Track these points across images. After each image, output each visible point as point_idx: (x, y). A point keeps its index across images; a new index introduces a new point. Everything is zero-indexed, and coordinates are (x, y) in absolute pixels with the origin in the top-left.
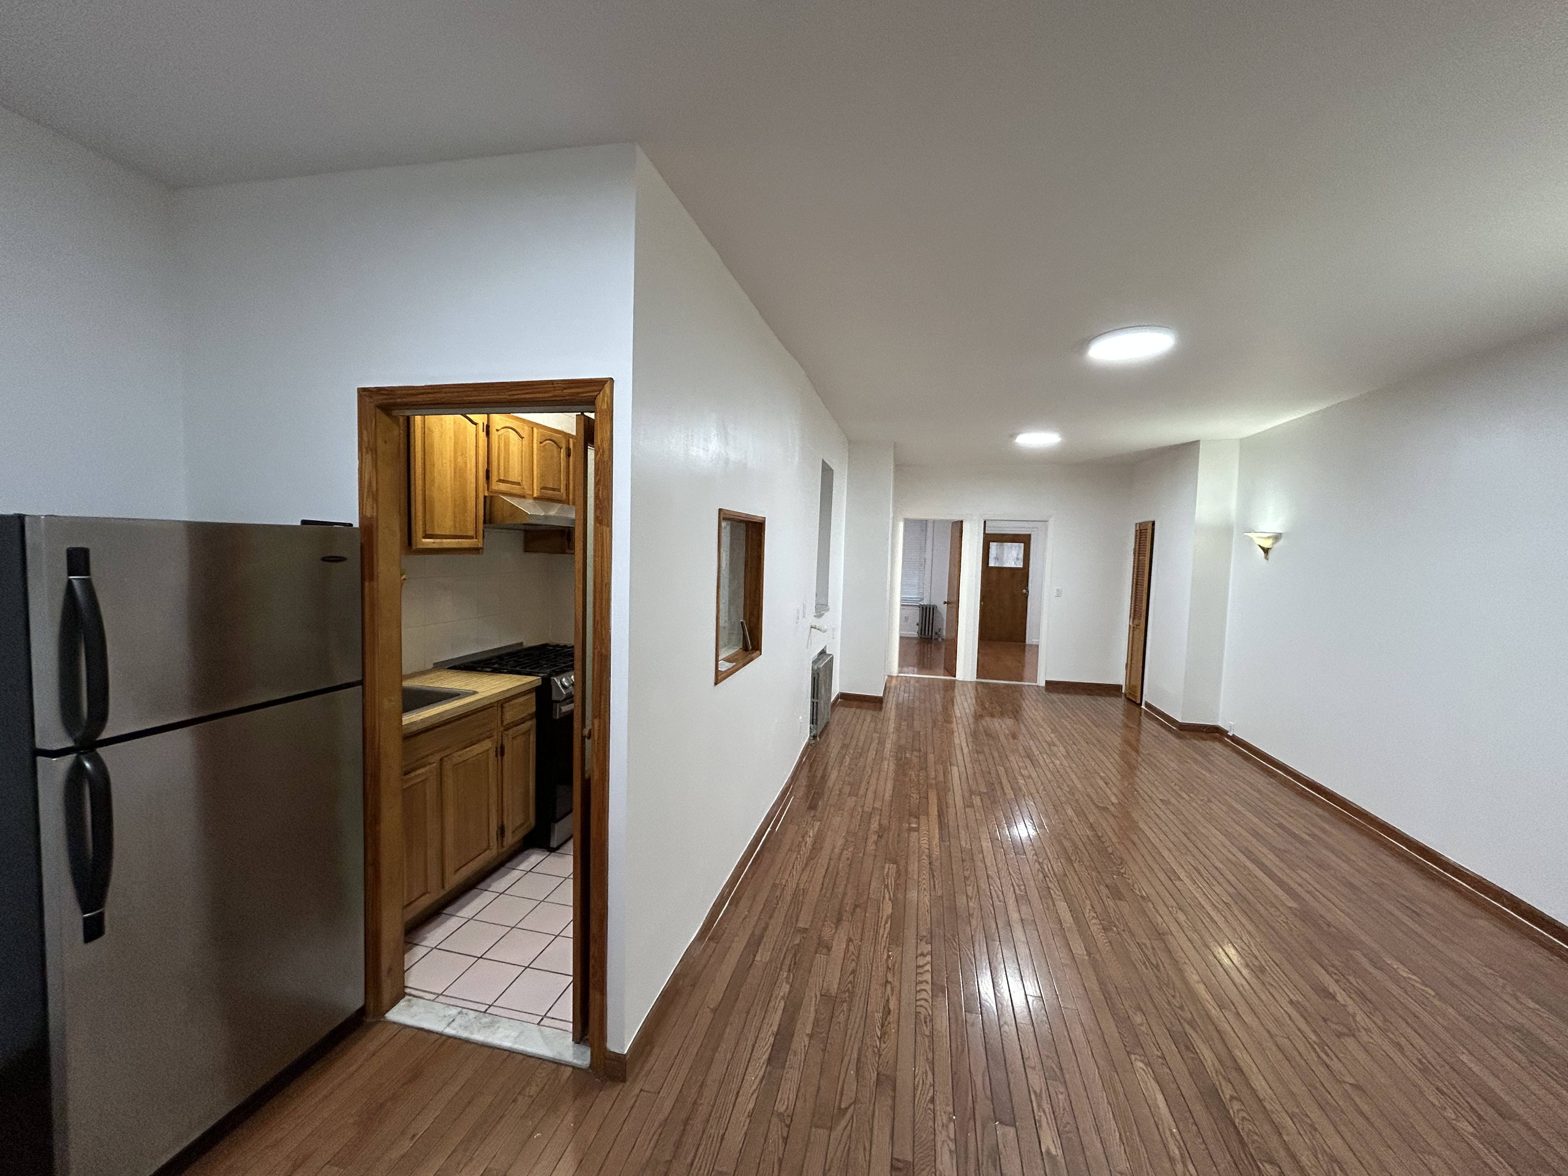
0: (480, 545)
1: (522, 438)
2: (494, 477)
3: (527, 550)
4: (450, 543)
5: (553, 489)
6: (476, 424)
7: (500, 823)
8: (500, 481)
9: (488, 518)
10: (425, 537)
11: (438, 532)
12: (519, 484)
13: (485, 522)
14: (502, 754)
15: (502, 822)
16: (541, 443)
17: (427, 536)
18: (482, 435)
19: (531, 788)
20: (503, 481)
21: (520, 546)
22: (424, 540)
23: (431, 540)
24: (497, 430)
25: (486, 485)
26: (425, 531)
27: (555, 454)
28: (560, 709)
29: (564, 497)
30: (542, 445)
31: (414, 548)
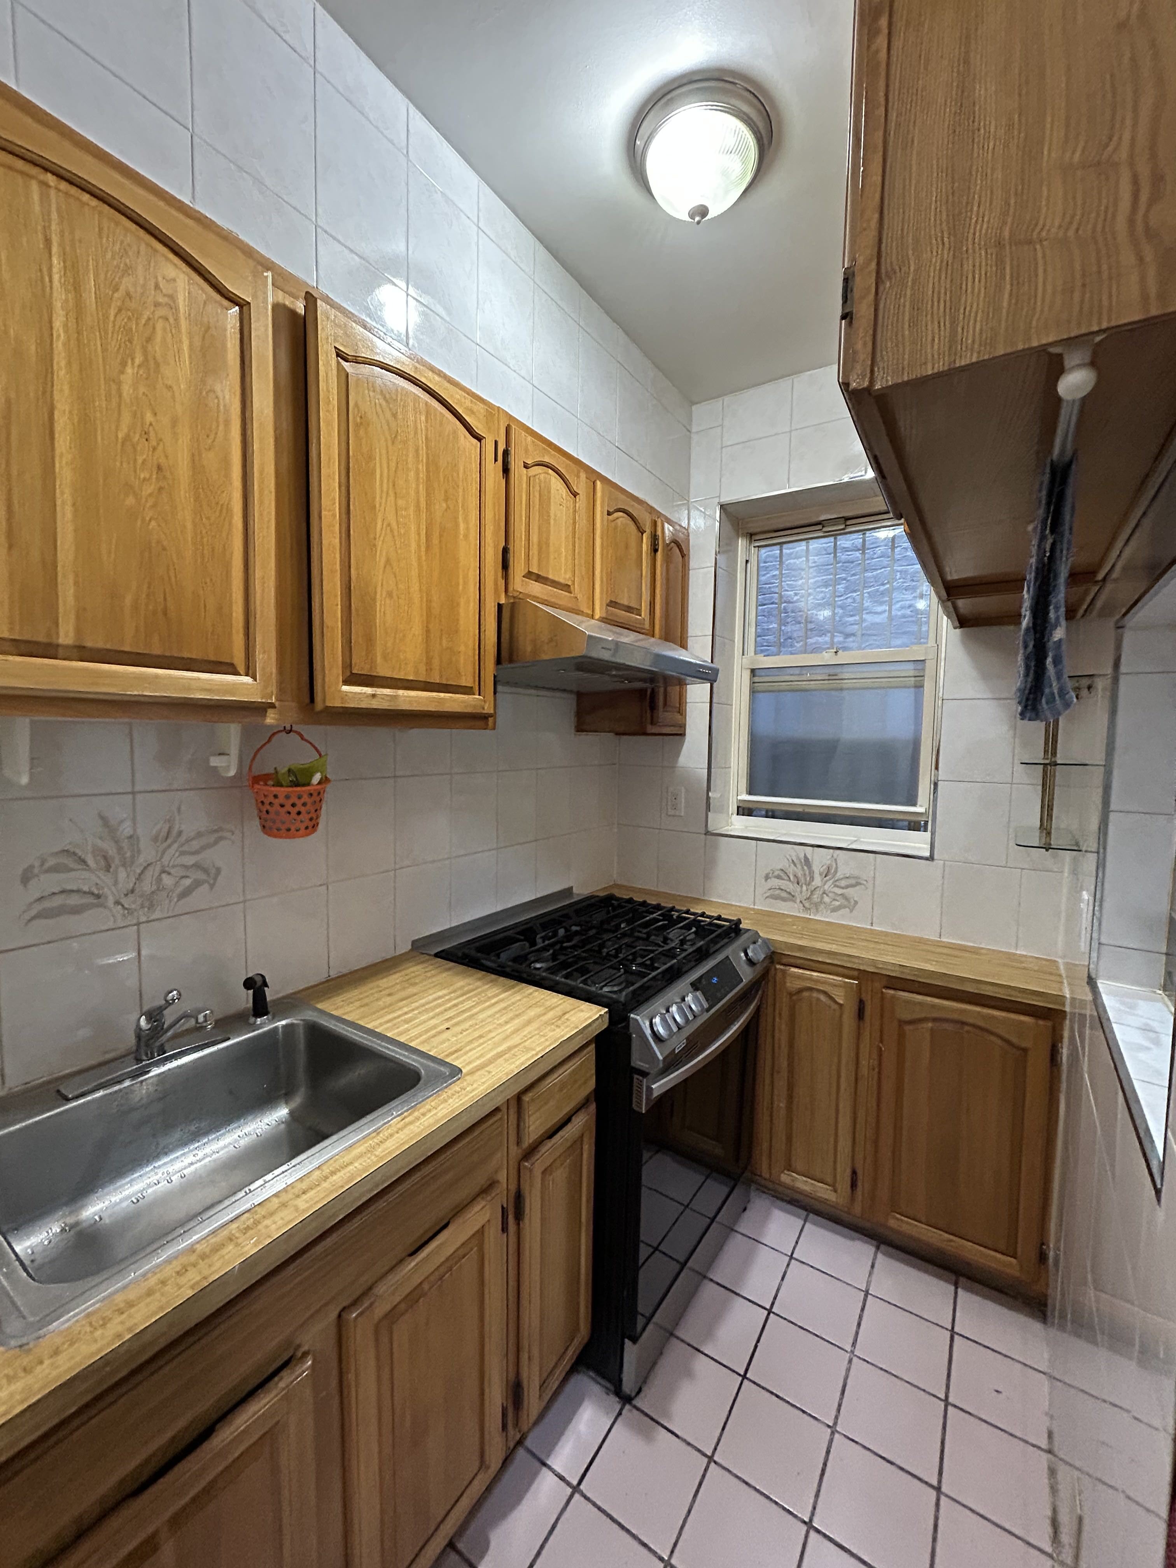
0: (488, 709)
1: (575, 495)
2: (518, 568)
3: (580, 728)
4: (418, 700)
5: (629, 609)
6: (479, 438)
7: (512, 1376)
8: (529, 575)
9: (505, 653)
10: (346, 682)
11: (383, 670)
12: (566, 588)
13: (499, 661)
14: (519, 1215)
15: (518, 1374)
16: (609, 514)
17: (353, 679)
18: (493, 470)
19: (583, 1277)
20: (539, 578)
21: (570, 721)
22: (345, 688)
23: (369, 690)
24: (526, 466)
25: (502, 583)
26: (348, 665)
27: (633, 544)
28: (650, 1090)
29: (647, 625)
30: (610, 517)
31: (319, 706)
